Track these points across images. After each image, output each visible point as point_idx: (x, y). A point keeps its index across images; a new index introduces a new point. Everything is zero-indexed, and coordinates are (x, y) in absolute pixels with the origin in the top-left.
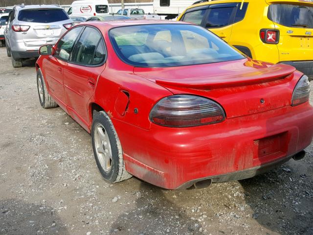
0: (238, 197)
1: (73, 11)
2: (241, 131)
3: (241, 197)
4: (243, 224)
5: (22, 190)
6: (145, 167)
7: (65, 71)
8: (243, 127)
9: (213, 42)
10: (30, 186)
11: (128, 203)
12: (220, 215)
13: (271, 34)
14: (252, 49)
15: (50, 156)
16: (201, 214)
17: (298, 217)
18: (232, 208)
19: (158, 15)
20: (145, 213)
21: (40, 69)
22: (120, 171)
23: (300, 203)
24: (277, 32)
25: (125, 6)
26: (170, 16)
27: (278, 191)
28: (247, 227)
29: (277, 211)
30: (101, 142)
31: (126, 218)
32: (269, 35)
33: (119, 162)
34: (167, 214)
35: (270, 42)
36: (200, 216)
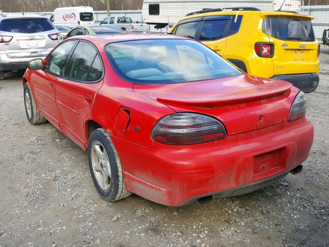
0: (237, 211)
1: (55, 18)
2: (241, 147)
3: (240, 211)
4: (245, 239)
5: (17, 211)
6: (147, 185)
7: (58, 87)
8: (243, 144)
9: (209, 56)
10: (25, 207)
11: (129, 222)
12: (221, 231)
13: (265, 47)
14: (247, 62)
15: (44, 175)
16: (203, 230)
17: (298, 230)
18: (233, 223)
19: (147, 24)
20: (146, 230)
21: (27, 83)
22: (120, 190)
23: (298, 216)
24: (271, 45)
25: (111, 13)
26: (160, 26)
27: (277, 205)
28: (248, 241)
29: (276, 225)
30: (99, 160)
31: (127, 237)
32: (264, 48)
33: (118, 181)
34: (169, 231)
35: (266, 56)
36: (201, 232)
